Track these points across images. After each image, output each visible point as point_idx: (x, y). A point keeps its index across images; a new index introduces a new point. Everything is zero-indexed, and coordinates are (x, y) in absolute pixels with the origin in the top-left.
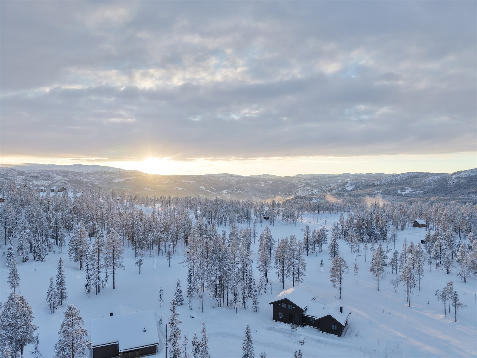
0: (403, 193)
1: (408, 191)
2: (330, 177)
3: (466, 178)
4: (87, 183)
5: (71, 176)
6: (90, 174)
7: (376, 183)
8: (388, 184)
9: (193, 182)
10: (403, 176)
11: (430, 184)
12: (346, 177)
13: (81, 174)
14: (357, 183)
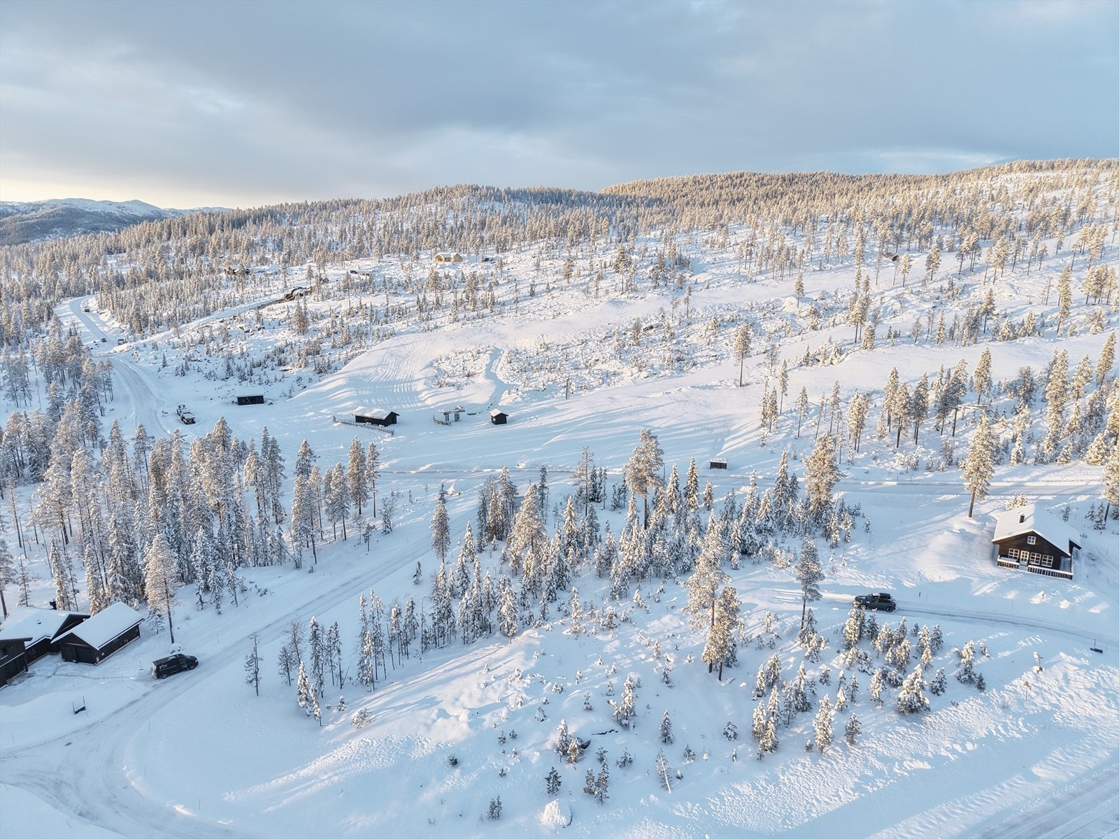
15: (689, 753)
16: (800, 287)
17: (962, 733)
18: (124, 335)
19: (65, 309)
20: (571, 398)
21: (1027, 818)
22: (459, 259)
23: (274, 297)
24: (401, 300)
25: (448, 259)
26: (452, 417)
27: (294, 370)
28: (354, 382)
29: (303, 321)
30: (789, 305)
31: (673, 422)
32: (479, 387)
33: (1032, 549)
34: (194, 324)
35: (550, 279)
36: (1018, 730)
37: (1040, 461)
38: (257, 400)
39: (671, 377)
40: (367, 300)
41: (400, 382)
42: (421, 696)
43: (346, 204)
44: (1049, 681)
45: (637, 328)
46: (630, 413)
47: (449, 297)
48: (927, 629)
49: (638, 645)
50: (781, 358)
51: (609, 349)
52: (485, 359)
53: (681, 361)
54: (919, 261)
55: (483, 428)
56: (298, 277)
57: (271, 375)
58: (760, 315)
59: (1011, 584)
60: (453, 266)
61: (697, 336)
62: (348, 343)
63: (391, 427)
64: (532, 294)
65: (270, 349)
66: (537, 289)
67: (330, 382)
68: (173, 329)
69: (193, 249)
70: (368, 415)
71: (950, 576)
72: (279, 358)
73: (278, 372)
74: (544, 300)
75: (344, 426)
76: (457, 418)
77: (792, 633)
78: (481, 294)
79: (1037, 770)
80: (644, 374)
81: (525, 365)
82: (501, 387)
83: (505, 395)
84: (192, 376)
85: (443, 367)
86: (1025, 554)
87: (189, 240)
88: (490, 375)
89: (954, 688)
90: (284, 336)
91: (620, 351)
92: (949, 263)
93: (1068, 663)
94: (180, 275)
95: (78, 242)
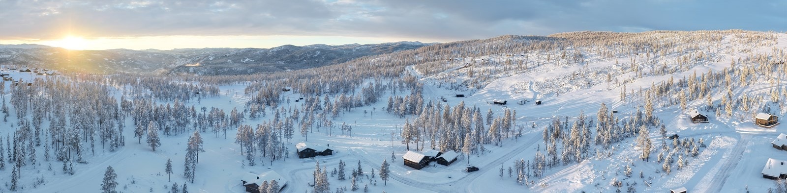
0: (244, 61)
1: (247, 60)
2: (197, 50)
3: (276, 52)
4: (30, 56)
5: (20, 52)
6: (32, 50)
7: (228, 55)
8: (235, 55)
9: (99, 55)
10: (243, 50)
11: (258, 55)
12: (207, 50)
13: (26, 50)
14: (216, 55)
15: (650, 178)
16: (617, 62)
17: (707, 156)
18: (422, 76)
19: (407, 68)
20: (559, 96)
21: (727, 165)
22: (513, 56)
23: (461, 67)
24: (499, 68)
25: (510, 56)
26: (523, 102)
27: (470, 88)
28: (490, 91)
29: (471, 73)
30: (614, 67)
31: (594, 102)
32: (528, 93)
33: (700, 118)
34: (440, 73)
35: (543, 61)
36: (716, 152)
37: (690, 100)
38: (462, 96)
39: (588, 88)
40: (489, 68)
41: (503, 92)
42: (561, 179)
43: (475, 41)
44: (716, 142)
45: (574, 74)
46: (580, 100)
47: (513, 67)
48: (690, 139)
49: (620, 159)
50: (619, 82)
51: (567, 81)
52: (528, 85)
53: (589, 84)
54: (645, 55)
55: (534, 106)
56: (468, 60)
57: (464, 89)
58: (607, 70)
59: (699, 127)
60: (512, 58)
61: (591, 76)
62: (485, 80)
63: (505, 105)
64: (539, 65)
65: (463, 81)
66: (540, 64)
67: (483, 92)
68: (435, 75)
69: (436, 53)
70: (498, 102)
71: (686, 128)
72: (466, 84)
73: (465, 88)
74: (543, 67)
75: (491, 105)
76: (525, 103)
77: (660, 147)
78: (523, 66)
79: (723, 157)
80: (579, 88)
81: (542, 87)
82: (536, 94)
83: (538, 96)
84: (442, 88)
85: (515, 87)
86: (699, 120)
87: (435, 51)
88: (531, 90)
89: (701, 149)
90: (466, 78)
91: (571, 82)
92: (652, 55)
93: (718, 137)
94: (434, 60)
95: (408, 52)
